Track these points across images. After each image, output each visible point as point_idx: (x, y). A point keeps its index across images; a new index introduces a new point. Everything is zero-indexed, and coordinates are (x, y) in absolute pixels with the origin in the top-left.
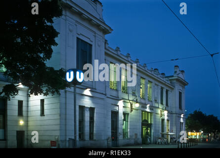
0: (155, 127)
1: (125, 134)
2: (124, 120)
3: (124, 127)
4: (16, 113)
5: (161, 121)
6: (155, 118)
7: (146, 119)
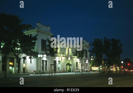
0: (73, 66)
1: (59, 69)
2: (59, 63)
3: (59, 66)
4: (23, 62)
5: (76, 63)
6: (73, 62)
7: (69, 63)
